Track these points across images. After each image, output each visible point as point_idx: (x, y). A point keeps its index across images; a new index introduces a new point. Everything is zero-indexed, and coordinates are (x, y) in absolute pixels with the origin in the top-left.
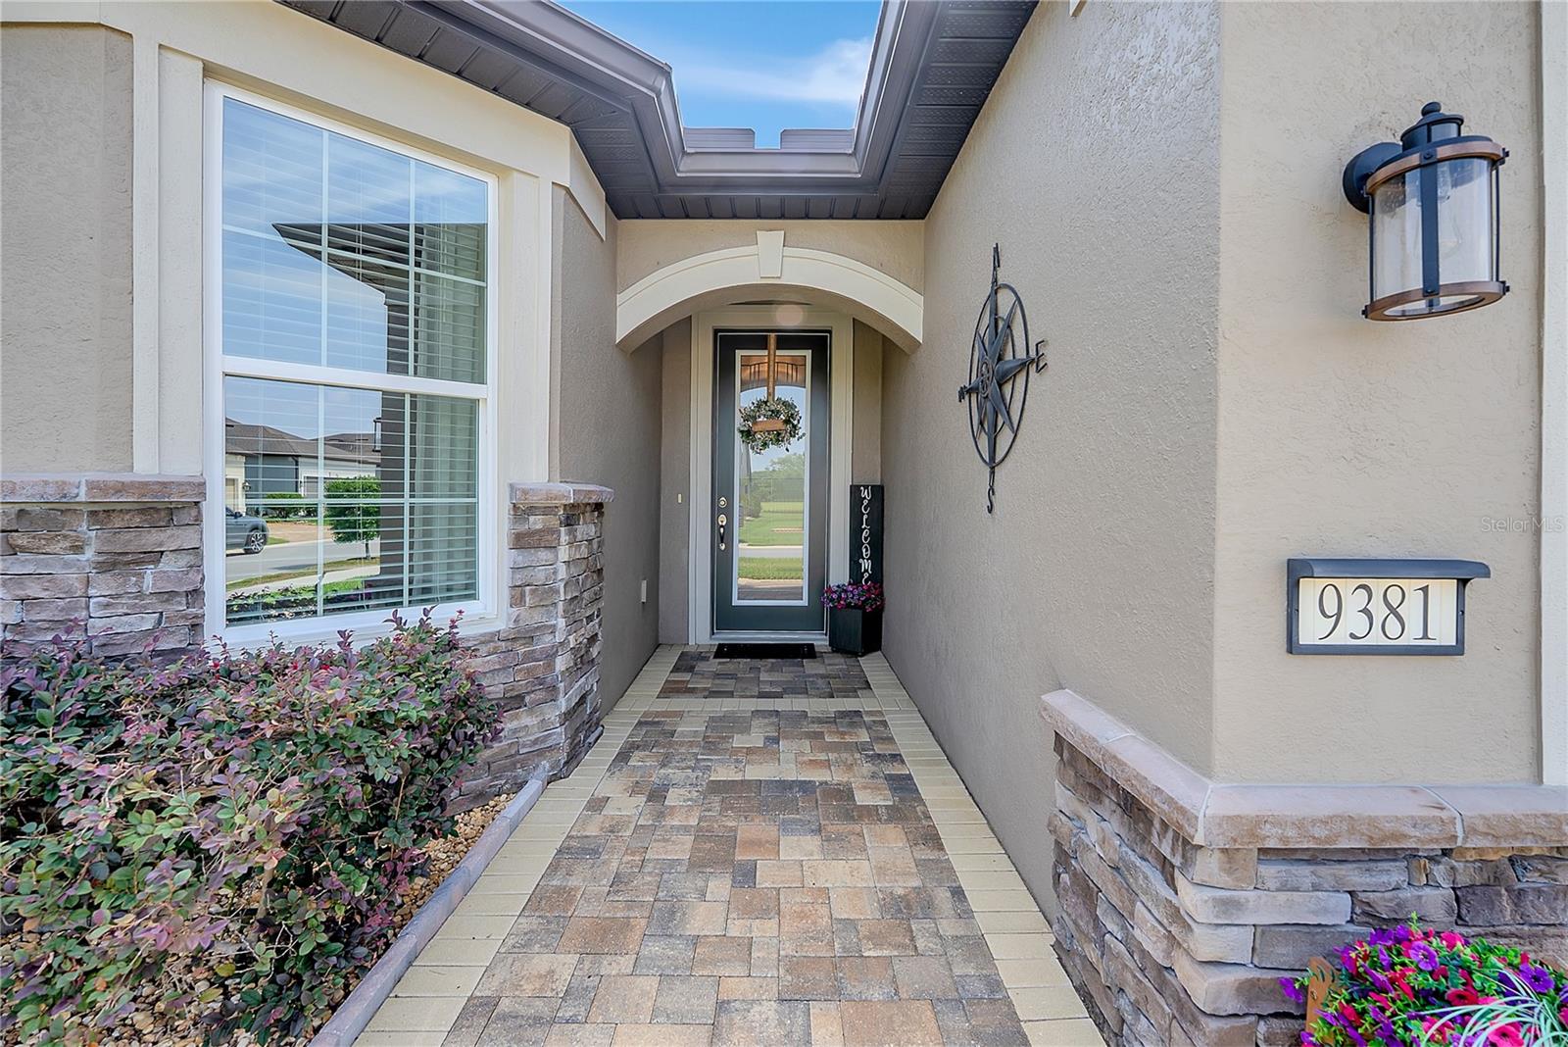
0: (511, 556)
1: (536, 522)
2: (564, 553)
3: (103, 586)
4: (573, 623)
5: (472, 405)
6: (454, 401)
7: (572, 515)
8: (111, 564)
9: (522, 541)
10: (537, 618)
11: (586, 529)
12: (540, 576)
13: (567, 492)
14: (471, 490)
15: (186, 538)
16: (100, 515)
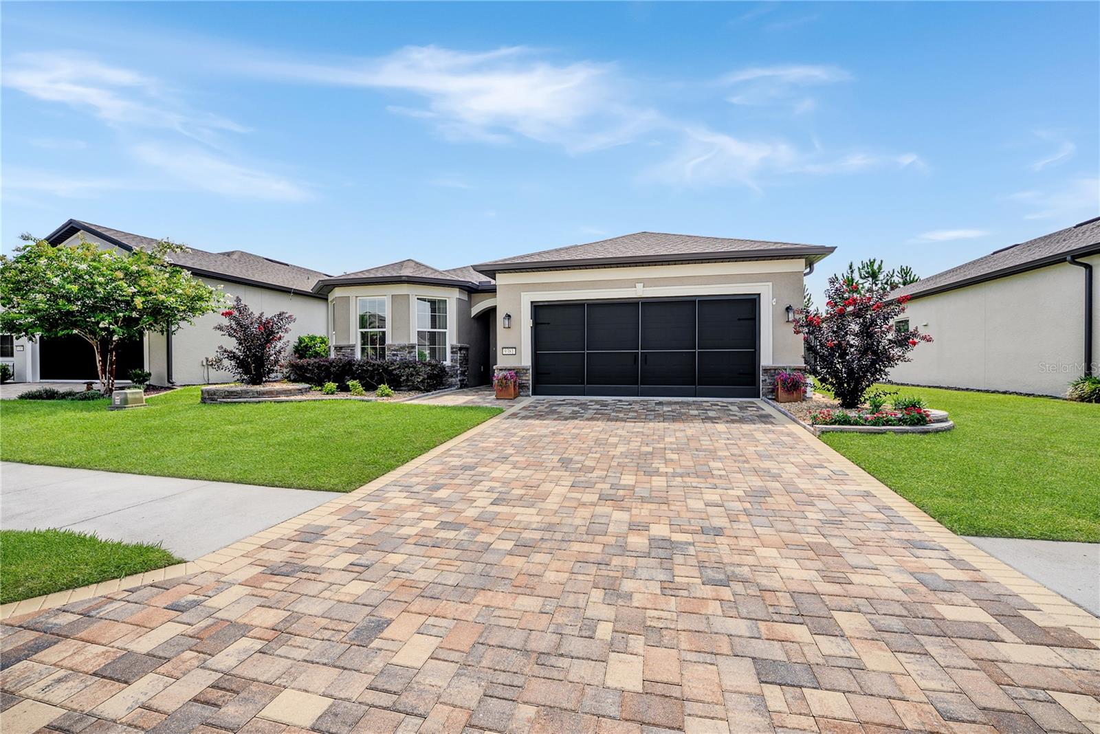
0: (451, 355)
1: (454, 350)
2: (459, 355)
3: (408, 355)
4: (461, 366)
5: (445, 333)
6: (442, 332)
7: (461, 349)
8: (409, 353)
9: (452, 353)
10: (455, 364)
11: (463, 352)
12: (455, 358)
13: (459, 345)
14: (445, 345)
15: (414, 350)
16: (408, 347)
